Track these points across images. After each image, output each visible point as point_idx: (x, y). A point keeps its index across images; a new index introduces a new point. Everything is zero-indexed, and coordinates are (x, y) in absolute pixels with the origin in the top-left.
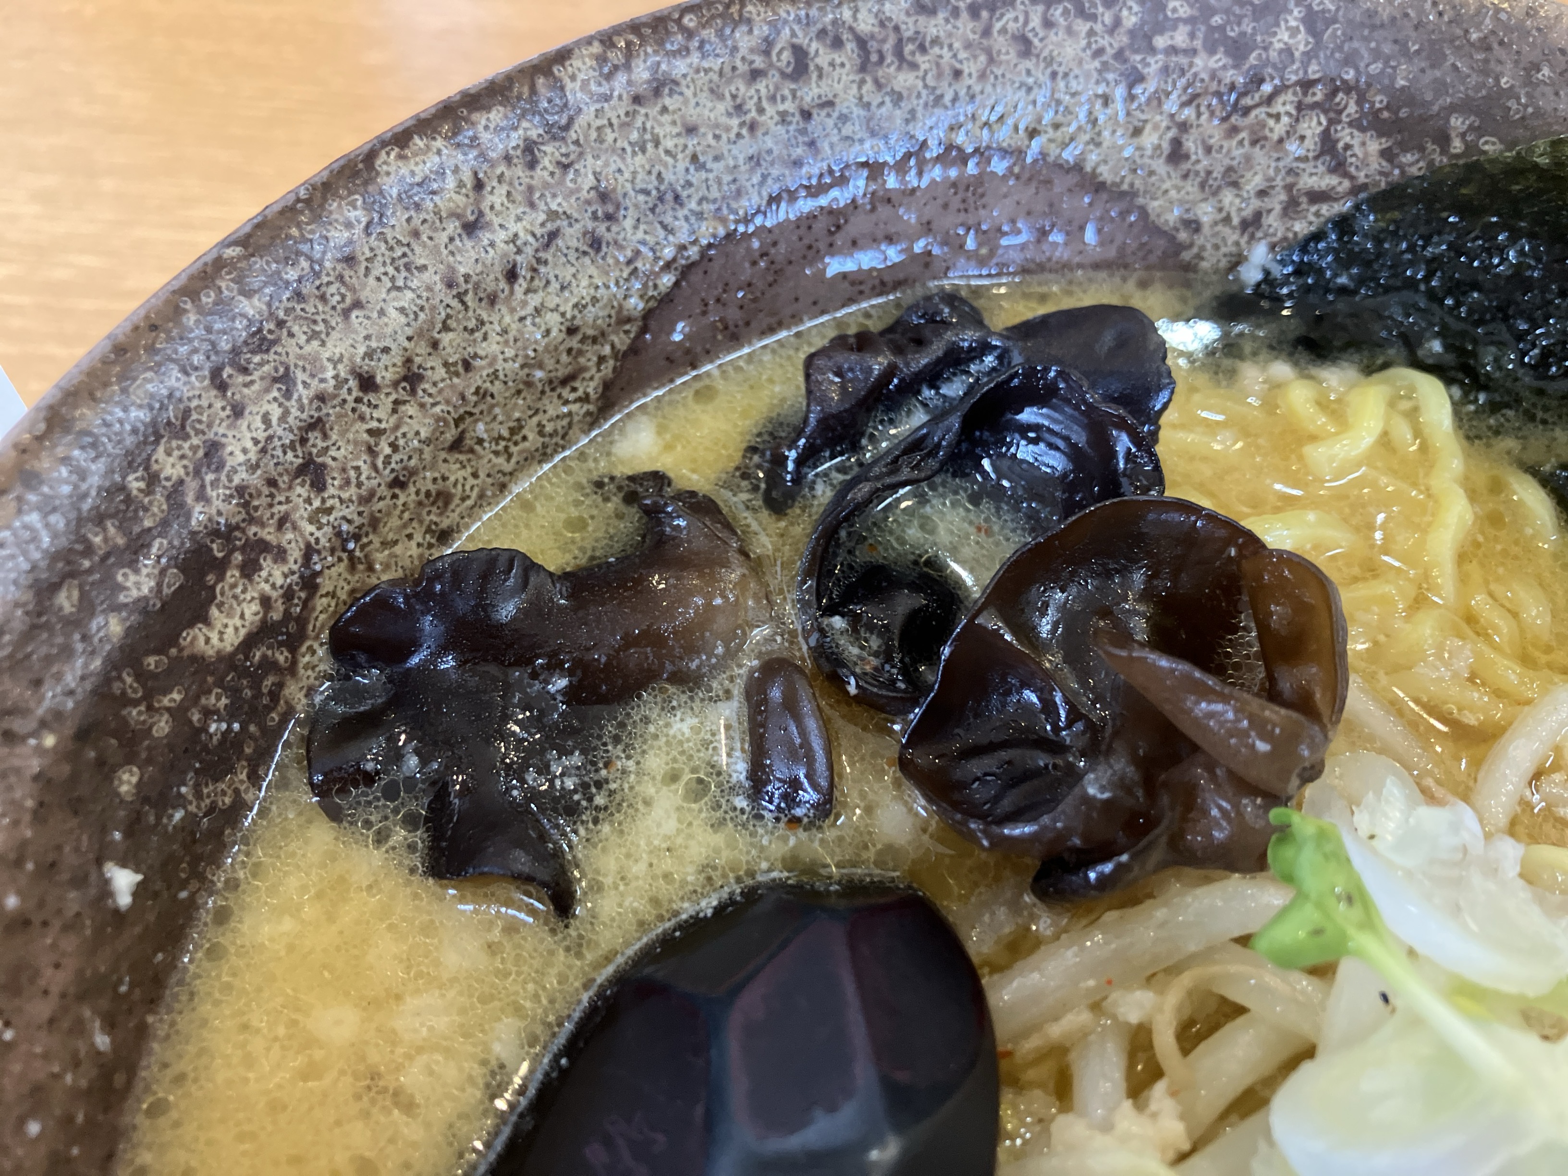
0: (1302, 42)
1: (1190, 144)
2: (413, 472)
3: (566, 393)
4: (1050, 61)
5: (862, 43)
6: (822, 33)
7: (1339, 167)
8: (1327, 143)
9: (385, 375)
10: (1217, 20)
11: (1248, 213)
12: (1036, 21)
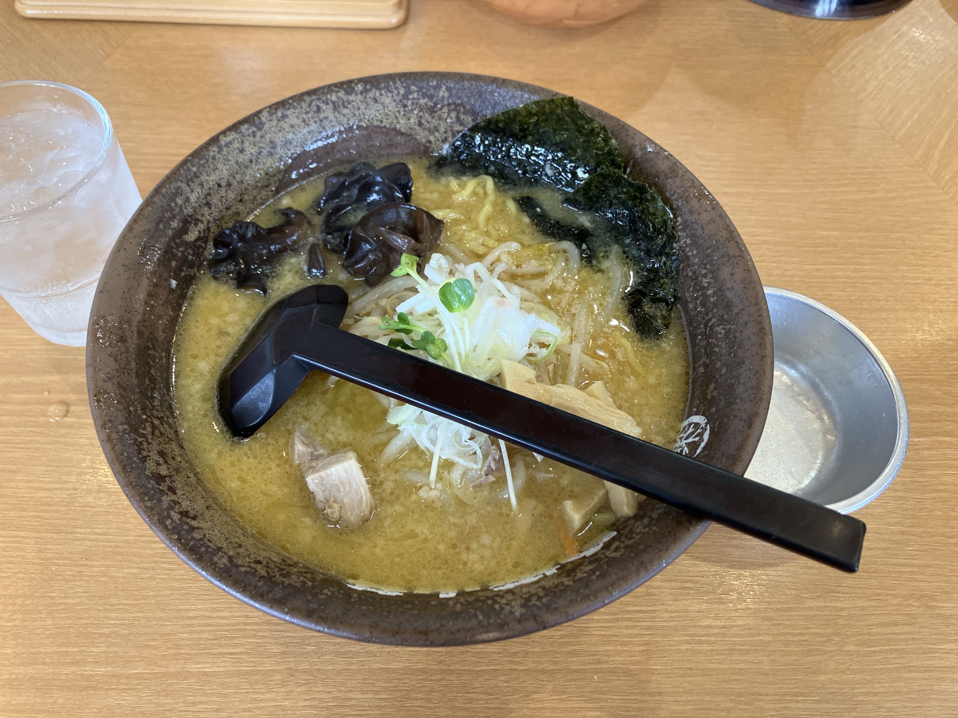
0: (446, 95)
1: (423, 121)
2: (231, 206)
3: (267, 189)
4: (382, 104)
5: (334, 103)
6: (323, 102)
7: (462, 124)
8: (458, 118)
9: (223, 184)
10: (424, 91)
11: (443, 138)
12: (378, 94)
